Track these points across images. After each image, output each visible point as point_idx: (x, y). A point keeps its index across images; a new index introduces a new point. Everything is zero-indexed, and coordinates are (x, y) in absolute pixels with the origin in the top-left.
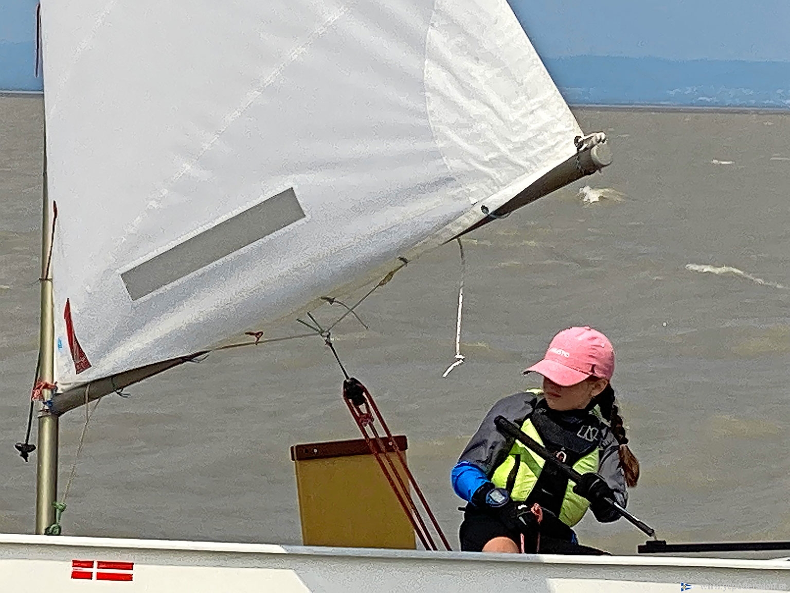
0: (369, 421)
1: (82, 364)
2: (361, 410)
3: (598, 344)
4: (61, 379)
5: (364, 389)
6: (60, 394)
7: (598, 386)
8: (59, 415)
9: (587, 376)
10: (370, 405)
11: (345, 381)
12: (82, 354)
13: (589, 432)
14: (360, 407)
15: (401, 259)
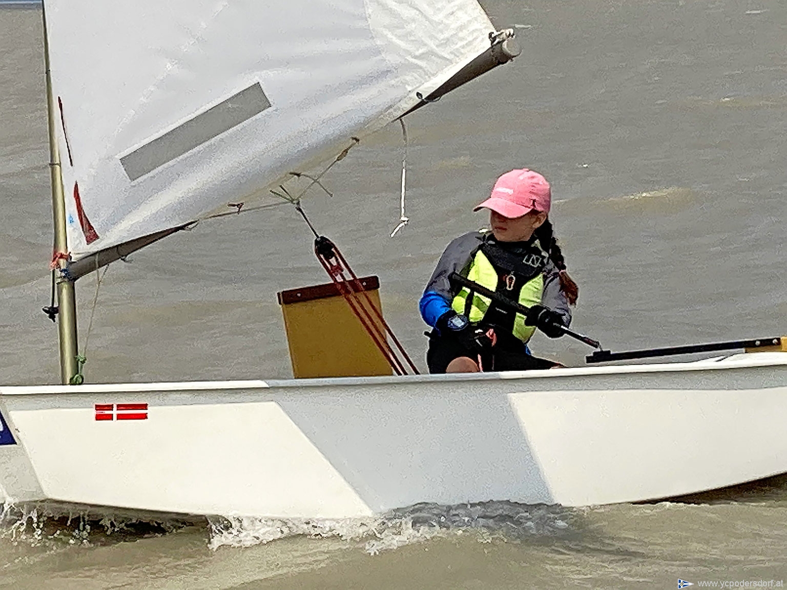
0: (340, 271)
1: (91, 236)
2: (332, 263)
3: (537, 182)
4: (73, 250)
5: (333, 246)
6: (74, 262)
7: (538, 219)
8: (75, 279)
9: (529, 210)
10: (338, 258)
11: (316, 240)
12: (91, 228)
13: (533, 259)
14: (330, 260)
15: (353, 139)
